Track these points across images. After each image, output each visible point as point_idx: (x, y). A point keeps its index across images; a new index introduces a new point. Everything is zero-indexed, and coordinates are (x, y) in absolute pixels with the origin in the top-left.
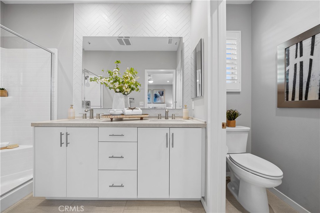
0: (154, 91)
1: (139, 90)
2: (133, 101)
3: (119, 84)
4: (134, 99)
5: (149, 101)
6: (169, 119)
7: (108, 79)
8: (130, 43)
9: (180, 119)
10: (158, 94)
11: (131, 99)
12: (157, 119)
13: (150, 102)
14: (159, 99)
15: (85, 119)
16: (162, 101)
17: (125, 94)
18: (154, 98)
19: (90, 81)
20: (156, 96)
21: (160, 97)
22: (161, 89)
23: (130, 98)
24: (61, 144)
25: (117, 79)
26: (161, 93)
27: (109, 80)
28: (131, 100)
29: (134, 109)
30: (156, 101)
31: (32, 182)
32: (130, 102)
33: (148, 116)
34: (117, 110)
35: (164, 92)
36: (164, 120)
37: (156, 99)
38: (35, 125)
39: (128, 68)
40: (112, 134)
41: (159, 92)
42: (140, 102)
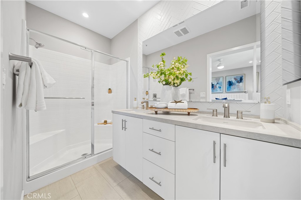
0: (227, 77)
1: (192, 80)
2: (193, 92)
3: (165, 77)
4: (193, 90)
5: (221, 90)
6: (231, 118)
7: (155, 74)
8: (188, 31)
9: (253, 120)
10: (233, 81)
11: (191, 89)
12: (210, 116)
13: (222, 92)
14: (236, 87)
15: (143, 109)
16: (240, 90)
17: (175, 86)
18: (227, 86)
19: (144, 77)
20: (230, 84)
21: (237, 84)
22: (239, 74)
23: (189, 90)
24: (123, 128)
25: (162, 72)
26: (239, 80)
27: (157, 74)
28: (191, 91)
29: (180, 102)
30: (230, 90)
31: (112, 151)
32: (190, 93)
33: (196, 111)
34: (160, 104)
35: (244, 78)
36: (221, 119)
37: (231, 87)
38: (113, 112)
39: (174, 58)
40: (151, 128)
41: (235, 79)
42: (201, 93)
